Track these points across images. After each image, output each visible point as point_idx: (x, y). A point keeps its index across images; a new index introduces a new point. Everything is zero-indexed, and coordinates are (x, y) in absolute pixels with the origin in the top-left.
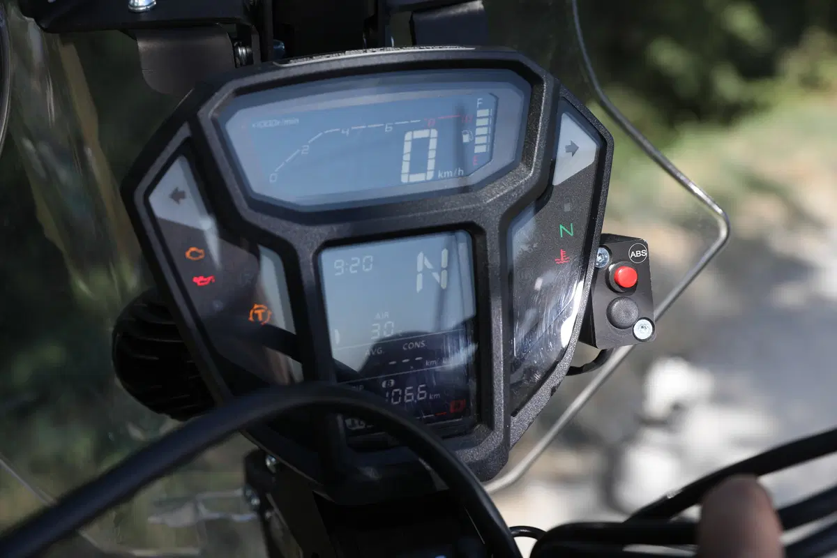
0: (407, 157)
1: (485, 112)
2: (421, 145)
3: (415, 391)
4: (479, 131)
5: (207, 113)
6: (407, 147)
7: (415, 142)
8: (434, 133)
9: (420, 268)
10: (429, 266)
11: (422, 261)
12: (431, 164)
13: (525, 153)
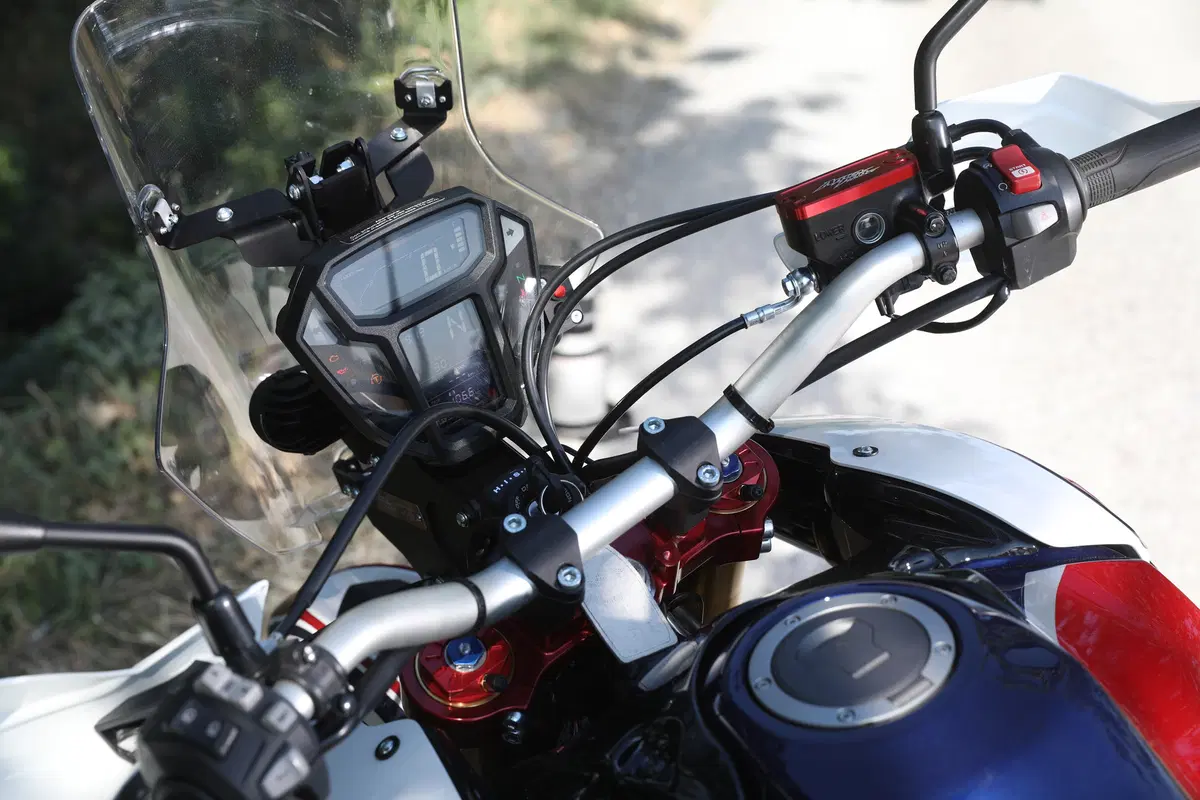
0: (425, 268)
1: (459, 228)
2: (430, 258)
3: (467, 393)
4: (458, 241)
5: (321, 284)
6: (424, 262)
7: (427, 258)
8: (435, 249)
9: (450, 325)
10: (454, 322)
11: (450, 322)
12: (439, 267)
13: (488, 246)
